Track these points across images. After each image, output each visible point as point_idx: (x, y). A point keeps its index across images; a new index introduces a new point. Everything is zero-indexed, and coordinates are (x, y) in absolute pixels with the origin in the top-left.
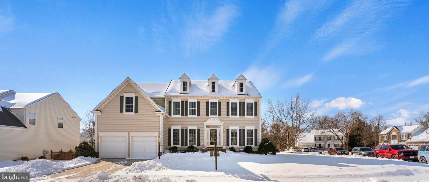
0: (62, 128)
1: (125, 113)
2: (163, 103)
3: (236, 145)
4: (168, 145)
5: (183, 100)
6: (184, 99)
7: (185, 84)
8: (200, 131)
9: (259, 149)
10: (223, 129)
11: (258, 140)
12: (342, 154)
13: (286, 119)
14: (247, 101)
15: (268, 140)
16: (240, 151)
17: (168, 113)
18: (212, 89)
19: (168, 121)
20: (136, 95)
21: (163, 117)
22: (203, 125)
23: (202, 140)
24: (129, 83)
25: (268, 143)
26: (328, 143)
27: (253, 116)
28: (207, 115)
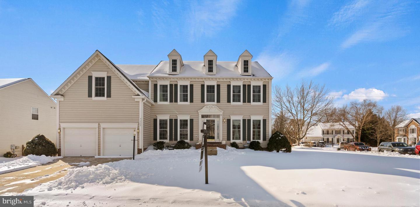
0: (37, 119)
1: (94, 98)
2: (147, 87)
3: (240, 139)
4: (153, 139)
5: (172, 83)
6: (174, 81)
7: (174, 62)
8: (194, 122)
9: (268, 144)
10: (223, 120)
11: (267, 134)
12: (363, 150)
13: (296, 109)
14: (253, 83)
15: (280, 133)
16: (244, 148)
17: (153, 99)
18: (209, 68)
19: (152, 109)
20: (109, 75)
21: (144, 103)
22: (197, 115)
23: (196, 134)
24: (100, 59)
25: (280, 137)
26: (336, 137)
27: (261, 103)
28: (203, 101)
